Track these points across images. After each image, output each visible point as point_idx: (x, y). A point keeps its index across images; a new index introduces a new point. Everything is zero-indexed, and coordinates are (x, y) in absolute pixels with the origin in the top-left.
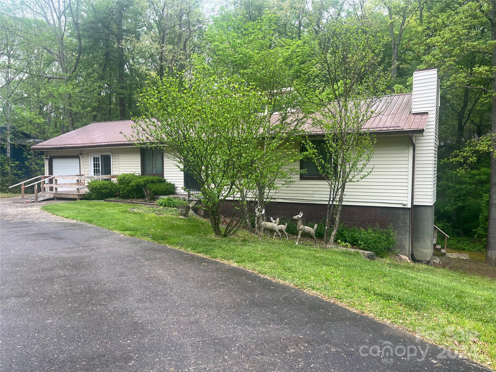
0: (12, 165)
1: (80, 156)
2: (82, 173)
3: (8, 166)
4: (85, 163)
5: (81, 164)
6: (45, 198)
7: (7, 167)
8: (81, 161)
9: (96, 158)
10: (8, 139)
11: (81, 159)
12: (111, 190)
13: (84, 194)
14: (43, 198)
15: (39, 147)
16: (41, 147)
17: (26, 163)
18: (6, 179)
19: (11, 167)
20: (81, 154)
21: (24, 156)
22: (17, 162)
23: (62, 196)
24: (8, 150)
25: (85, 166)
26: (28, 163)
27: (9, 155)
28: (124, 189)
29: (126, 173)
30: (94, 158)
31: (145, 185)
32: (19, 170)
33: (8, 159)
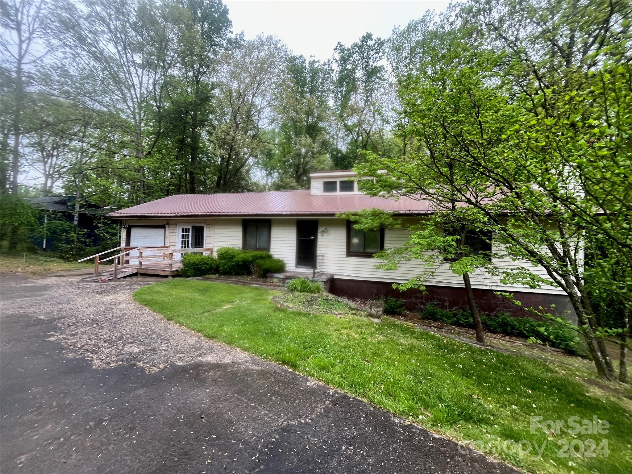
0: (79, 232)
1: (167, 226)
2: (167, 245)
3: (75, 233)
4: (171, 234)
5: (166, 234)
6: (127, 274)
7: (73, 234)
8: (167, 232)
9: (186, 229)
10: (77, 206)
11: (167, 229)
12: (211, 266)
13: (177, 271)
14: (123, 274)
15: (117, 214)
16: (119, 215)
17: (96, 231)
18: (71, 247)
19: (78, 234)
20: (168, 224)
21: (94, 224)
22: (86, 230)
23: (148, 272)
24: (75, 218)
25: (171, 237)
26: (98, 231)
27: (76, 223)
28: (225, 264)
29: (225, 246)
30: (183, 229)
31: (252, 262)
32: (86, 238)
33: (75, 226)
